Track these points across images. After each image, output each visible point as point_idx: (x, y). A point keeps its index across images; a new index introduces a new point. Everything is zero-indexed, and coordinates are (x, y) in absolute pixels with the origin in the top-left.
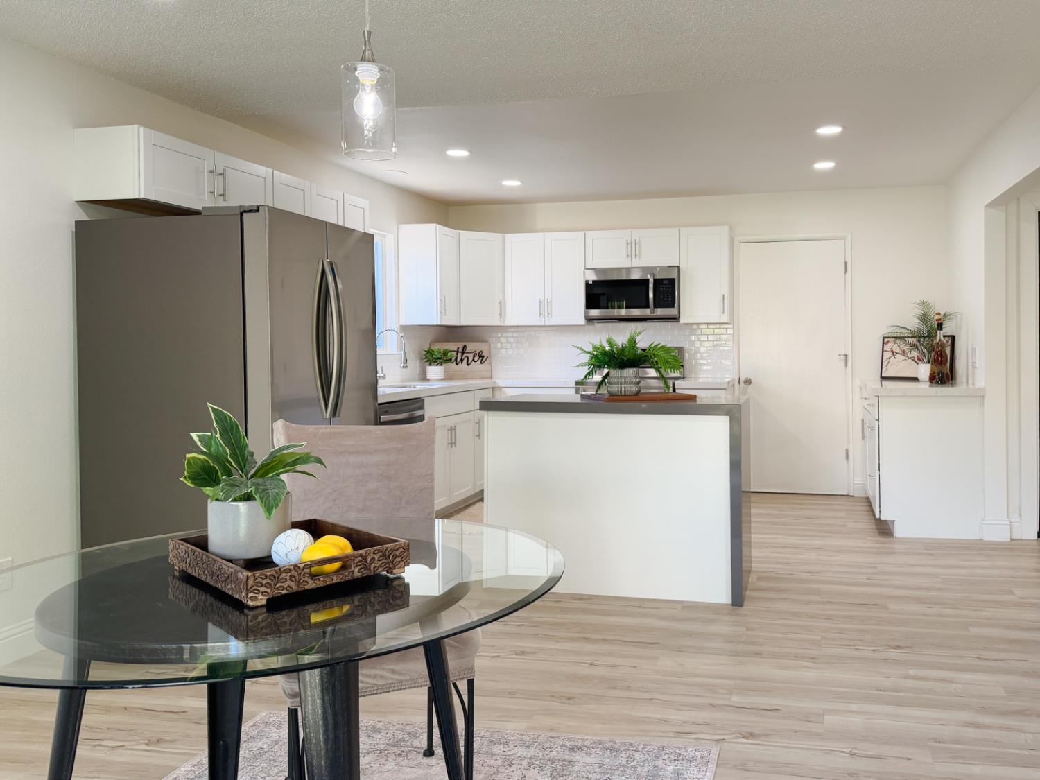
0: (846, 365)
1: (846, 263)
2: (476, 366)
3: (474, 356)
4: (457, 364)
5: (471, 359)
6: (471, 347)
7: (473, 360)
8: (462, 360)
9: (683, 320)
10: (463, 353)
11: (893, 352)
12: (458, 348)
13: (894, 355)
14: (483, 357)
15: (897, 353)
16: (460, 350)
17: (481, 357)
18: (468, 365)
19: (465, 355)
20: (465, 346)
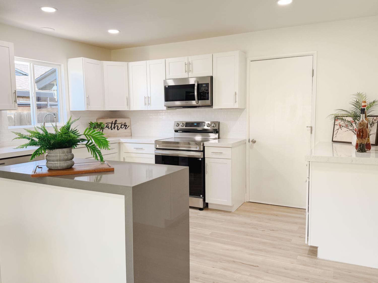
0: (311, 133)
1: (313, 70)
2: (122, 130)
3: (121, 126)
4: (112, 129)
5: (119, 127)
6: (119, 121)
7: (121, 127)
8: (114, 128)
9: (215, 107)
10: (115, 124)
11: (340, 125)
12: (112, 122)
13: (341, 128)
14: (126, 126)
15: (343, 126)
16: (114, 122)
17: (125, 126)
18: (118, 130)
19: (116, 125)
20: (116, 120)
